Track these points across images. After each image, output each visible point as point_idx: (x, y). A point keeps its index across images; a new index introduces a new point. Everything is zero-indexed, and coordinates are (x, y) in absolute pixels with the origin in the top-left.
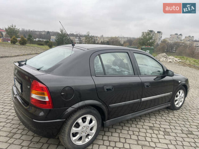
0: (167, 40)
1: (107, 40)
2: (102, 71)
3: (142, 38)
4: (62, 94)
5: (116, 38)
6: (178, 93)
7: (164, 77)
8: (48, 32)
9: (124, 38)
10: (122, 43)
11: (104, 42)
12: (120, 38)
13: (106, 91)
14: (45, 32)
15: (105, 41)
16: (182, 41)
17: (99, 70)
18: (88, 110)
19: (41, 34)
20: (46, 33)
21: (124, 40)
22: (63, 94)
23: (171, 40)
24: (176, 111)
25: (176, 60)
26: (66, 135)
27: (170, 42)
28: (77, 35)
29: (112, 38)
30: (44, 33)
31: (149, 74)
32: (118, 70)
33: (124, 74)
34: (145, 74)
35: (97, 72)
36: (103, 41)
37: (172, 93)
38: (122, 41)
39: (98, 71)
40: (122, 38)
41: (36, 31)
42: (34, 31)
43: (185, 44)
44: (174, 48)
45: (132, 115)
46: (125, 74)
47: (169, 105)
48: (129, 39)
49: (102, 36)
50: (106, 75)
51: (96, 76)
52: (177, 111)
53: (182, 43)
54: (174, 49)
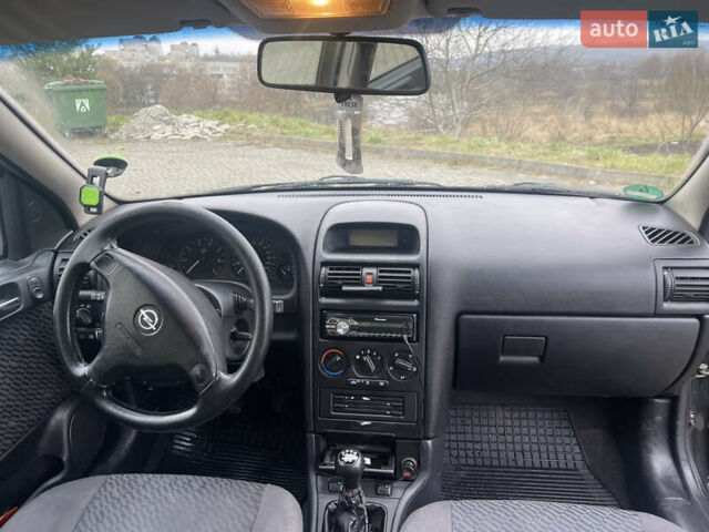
0: (114, 58)
16: (163, 60)
23: (129, 60)
25: (210, 129)
27: (125, 65)
43: (180, 70)
44: (149, 87)
53: (170, 66)
54: (151, 93)
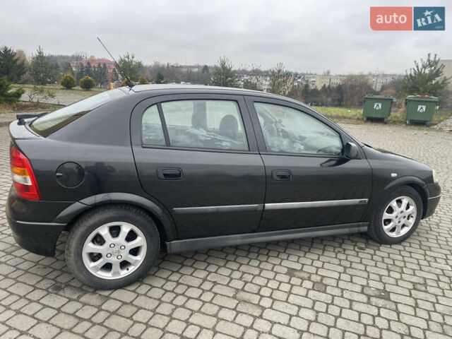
1: (339, 82)
2: (161, 136)
3: (411, 75)
4: (58, 174)
5: (362, 76)
6: (394, 204)
7: (345, 161)
8: (206, 68)
9: (385, 76)
10: (378, 88)
11: (329, 86)
12: (374, 76)
13: (163, 177)
14: (198, 67)
15: (332, 86)
17: (153, 134)
18: (122, 213)
19: (191, 72)
20: (201, 70)
21: (384, 81)
22: (61, 174)
24: (389, 246)
26: (72, 255)
28: (267, 72)
29: (351, 77)
30: (197, 70)
31: (294, 151)
32: (203, 138)
33: (219, 147)
34: (282, 151)
35: (147, 138)
36: (327, 85)
37: (367, 200)
38: (378, 84)
39: (149, 136)
40: (378, 76)
41: (181, 67)
42: (177, 67)
45: (243, 238)
46: (222, 146)
47: (365, 229)
48: (396, 78)
49: (329, 72)
50: (170, 146)
51: (143, 147)
52: (392, 246)
